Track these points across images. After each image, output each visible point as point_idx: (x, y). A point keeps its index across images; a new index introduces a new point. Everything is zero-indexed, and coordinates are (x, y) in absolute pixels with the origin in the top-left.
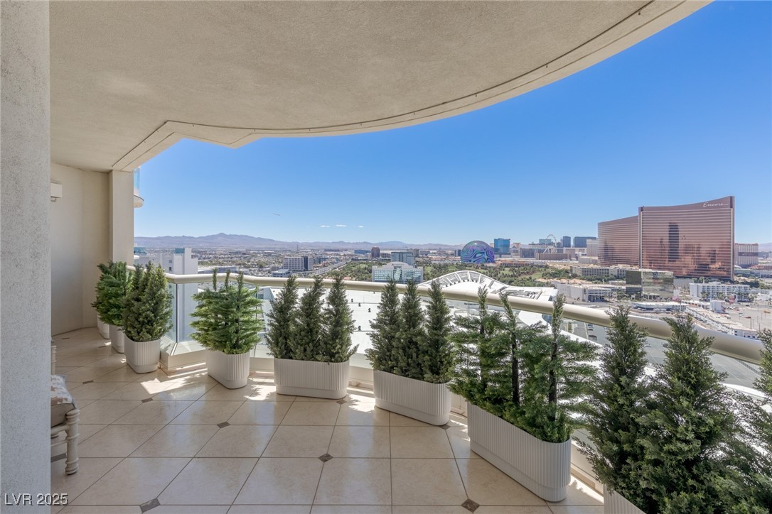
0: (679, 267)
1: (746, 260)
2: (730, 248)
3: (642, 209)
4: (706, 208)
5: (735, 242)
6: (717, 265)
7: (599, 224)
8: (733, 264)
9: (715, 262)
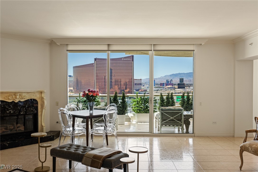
0: (112, 92)
1: (137, 87)
2: (132, 81)
3: (96, 59)
4: (123, 61)
5: (134, 79)
6: (127, 90)
7: (73, 67)
8: (133, 89)
9: (126, 89)
